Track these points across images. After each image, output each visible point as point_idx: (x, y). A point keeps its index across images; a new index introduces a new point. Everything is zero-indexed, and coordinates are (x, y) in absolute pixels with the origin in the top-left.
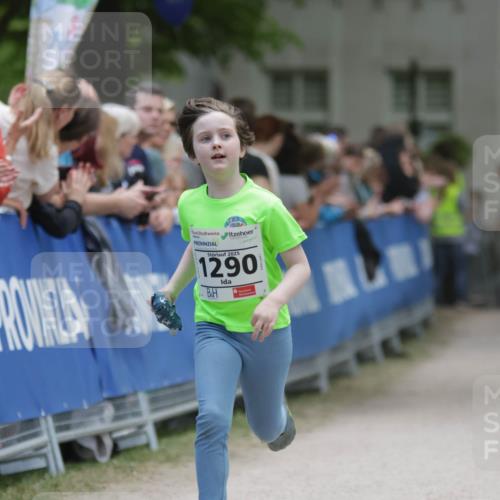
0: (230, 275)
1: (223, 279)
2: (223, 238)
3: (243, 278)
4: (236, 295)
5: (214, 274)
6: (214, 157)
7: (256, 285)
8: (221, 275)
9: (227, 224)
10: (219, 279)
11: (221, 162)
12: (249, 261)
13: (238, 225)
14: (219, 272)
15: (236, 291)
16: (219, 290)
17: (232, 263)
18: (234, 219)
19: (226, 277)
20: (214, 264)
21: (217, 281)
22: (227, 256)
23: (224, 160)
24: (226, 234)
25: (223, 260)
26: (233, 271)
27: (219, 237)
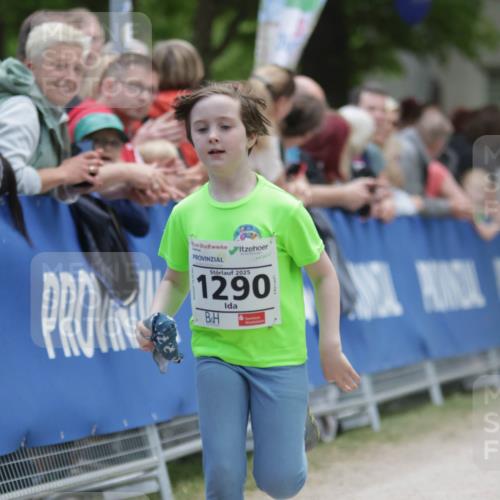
0: (236, 298)
1: (228, 302)
2: (232, 253)
3: (252, 303)
4: (242, 323)
5: (217, 296)
6: (212, 152)
7: (266, 312)
8: (226, 298)
9: (237, 234)
10: (223, 302)
11: (219, 158)
12: (261, 283)
13: (252, 236)
14: (223, 294)
15: (242, 318)
16: (221, 314)
17: (240, 283)
18: (246, 227)
19: (231, 300)
20: (218, 284)
21: (219, 305)
22: (234, 275)
23: (223, 156)
24: (236, 249)
25: (229, 279)
26: (241, 293)
27: (227, 252)
